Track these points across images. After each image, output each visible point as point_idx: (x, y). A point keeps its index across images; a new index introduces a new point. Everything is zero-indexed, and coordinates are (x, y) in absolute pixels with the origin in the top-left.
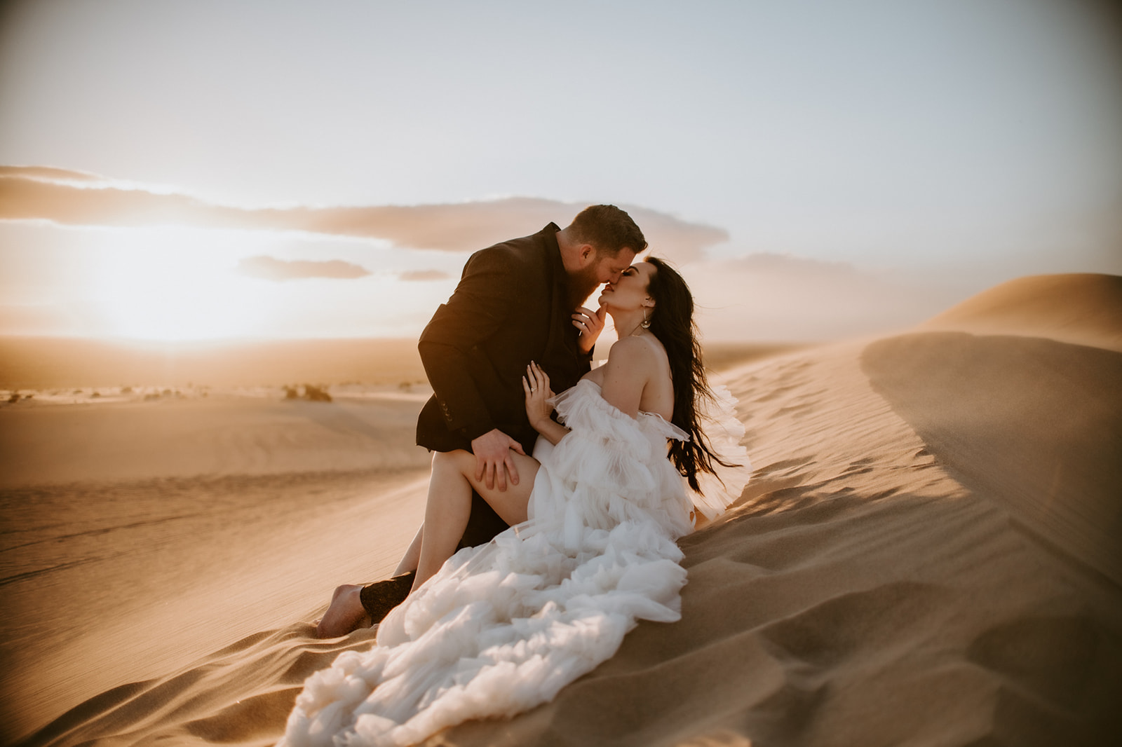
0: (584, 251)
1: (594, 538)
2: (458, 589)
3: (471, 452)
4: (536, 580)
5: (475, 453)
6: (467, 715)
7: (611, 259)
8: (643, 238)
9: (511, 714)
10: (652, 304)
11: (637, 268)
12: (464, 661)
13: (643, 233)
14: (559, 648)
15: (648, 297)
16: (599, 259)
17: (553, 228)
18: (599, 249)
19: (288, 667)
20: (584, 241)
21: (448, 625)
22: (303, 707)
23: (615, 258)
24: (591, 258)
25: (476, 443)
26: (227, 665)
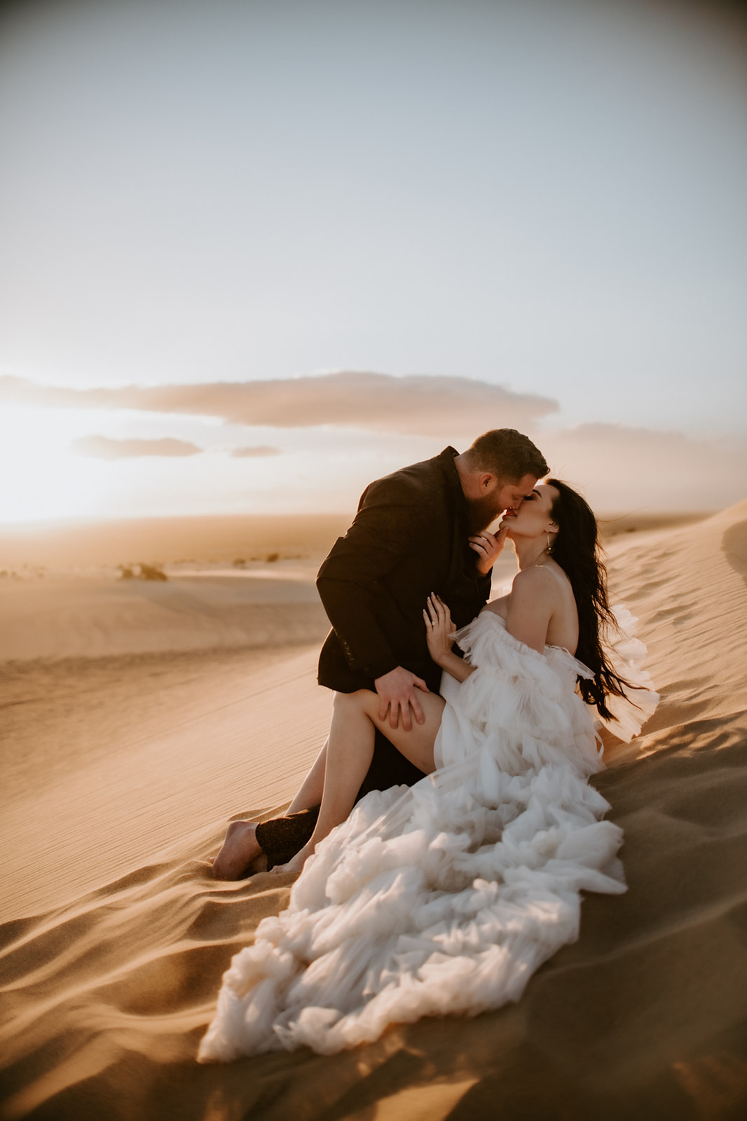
0: (484, 480)
1: (515, 788)
2: (384, 852)
3: (375, 691)
4: (465, 840)
5: (378, 691)
6: (422, 1012)
7: (514, 487)
8: (545, 463)
9: (473, 1013)
10: (555, 530)
11: (540, 491)
12: (404, 939)
13: (545, 458)
14: (515, 935)
15: (551, 522)
16: (500, 487)
17: (450, 452)
18: (500, 476)
19: (193, 919)
20: (484, 469)
21: (380, 896)
22: (231, 985)
23: (517, 484)
24: (492, 485)
25: (379, 683)
26: (121, 909)
